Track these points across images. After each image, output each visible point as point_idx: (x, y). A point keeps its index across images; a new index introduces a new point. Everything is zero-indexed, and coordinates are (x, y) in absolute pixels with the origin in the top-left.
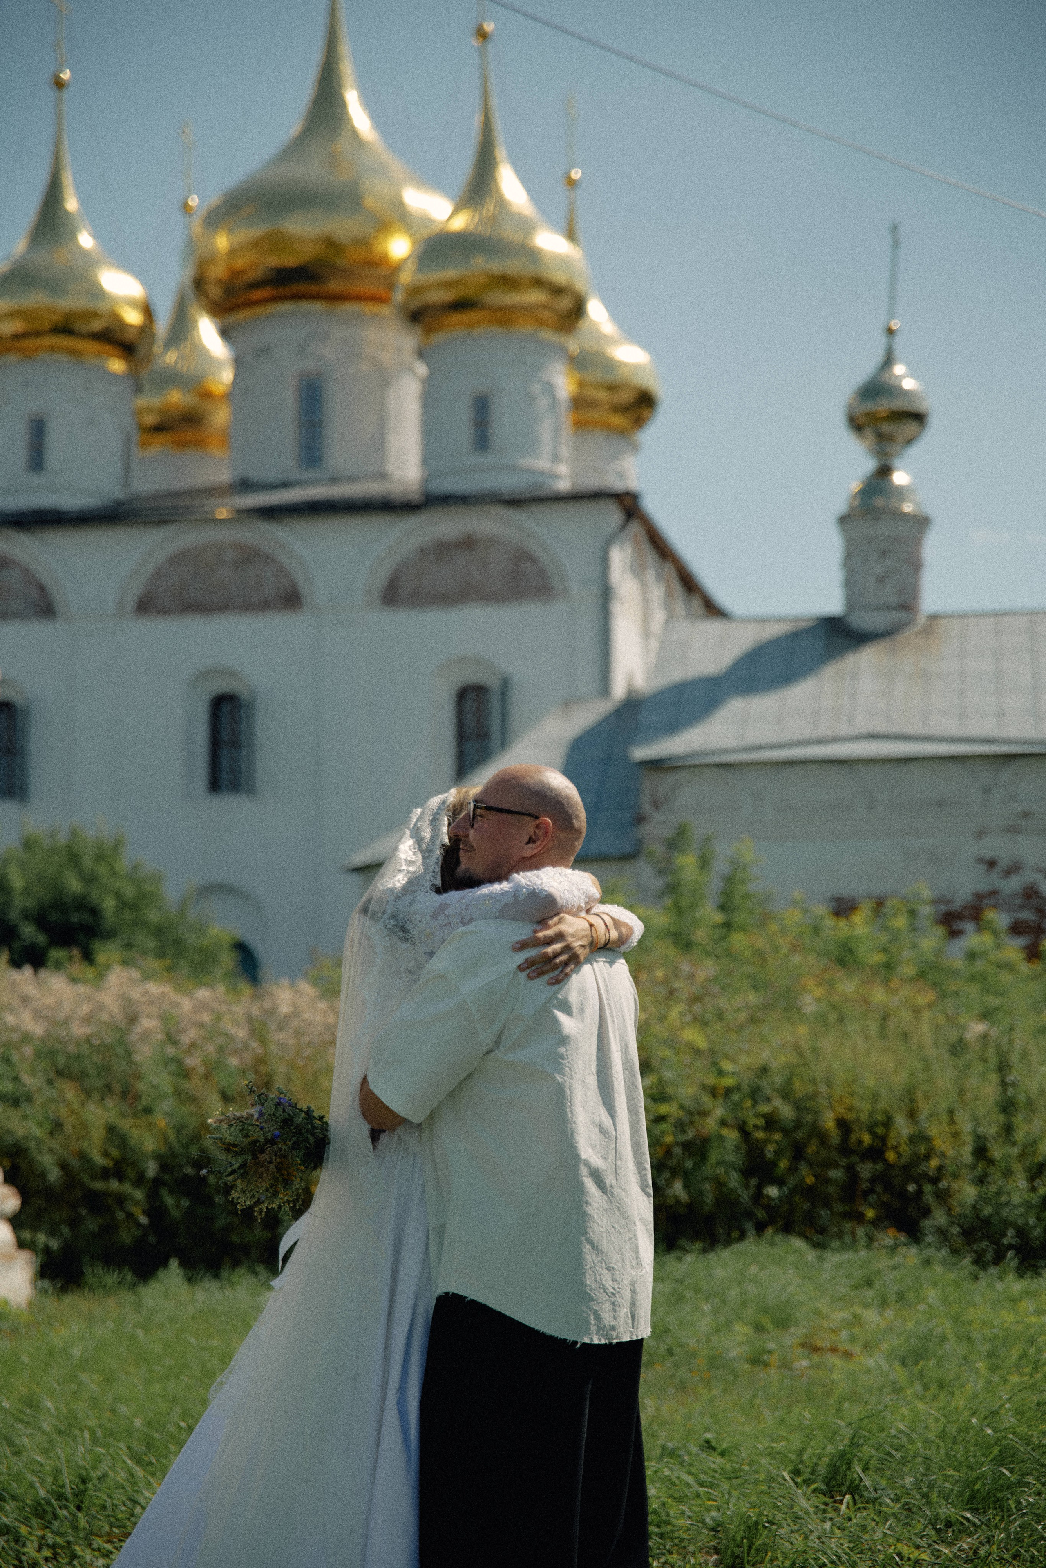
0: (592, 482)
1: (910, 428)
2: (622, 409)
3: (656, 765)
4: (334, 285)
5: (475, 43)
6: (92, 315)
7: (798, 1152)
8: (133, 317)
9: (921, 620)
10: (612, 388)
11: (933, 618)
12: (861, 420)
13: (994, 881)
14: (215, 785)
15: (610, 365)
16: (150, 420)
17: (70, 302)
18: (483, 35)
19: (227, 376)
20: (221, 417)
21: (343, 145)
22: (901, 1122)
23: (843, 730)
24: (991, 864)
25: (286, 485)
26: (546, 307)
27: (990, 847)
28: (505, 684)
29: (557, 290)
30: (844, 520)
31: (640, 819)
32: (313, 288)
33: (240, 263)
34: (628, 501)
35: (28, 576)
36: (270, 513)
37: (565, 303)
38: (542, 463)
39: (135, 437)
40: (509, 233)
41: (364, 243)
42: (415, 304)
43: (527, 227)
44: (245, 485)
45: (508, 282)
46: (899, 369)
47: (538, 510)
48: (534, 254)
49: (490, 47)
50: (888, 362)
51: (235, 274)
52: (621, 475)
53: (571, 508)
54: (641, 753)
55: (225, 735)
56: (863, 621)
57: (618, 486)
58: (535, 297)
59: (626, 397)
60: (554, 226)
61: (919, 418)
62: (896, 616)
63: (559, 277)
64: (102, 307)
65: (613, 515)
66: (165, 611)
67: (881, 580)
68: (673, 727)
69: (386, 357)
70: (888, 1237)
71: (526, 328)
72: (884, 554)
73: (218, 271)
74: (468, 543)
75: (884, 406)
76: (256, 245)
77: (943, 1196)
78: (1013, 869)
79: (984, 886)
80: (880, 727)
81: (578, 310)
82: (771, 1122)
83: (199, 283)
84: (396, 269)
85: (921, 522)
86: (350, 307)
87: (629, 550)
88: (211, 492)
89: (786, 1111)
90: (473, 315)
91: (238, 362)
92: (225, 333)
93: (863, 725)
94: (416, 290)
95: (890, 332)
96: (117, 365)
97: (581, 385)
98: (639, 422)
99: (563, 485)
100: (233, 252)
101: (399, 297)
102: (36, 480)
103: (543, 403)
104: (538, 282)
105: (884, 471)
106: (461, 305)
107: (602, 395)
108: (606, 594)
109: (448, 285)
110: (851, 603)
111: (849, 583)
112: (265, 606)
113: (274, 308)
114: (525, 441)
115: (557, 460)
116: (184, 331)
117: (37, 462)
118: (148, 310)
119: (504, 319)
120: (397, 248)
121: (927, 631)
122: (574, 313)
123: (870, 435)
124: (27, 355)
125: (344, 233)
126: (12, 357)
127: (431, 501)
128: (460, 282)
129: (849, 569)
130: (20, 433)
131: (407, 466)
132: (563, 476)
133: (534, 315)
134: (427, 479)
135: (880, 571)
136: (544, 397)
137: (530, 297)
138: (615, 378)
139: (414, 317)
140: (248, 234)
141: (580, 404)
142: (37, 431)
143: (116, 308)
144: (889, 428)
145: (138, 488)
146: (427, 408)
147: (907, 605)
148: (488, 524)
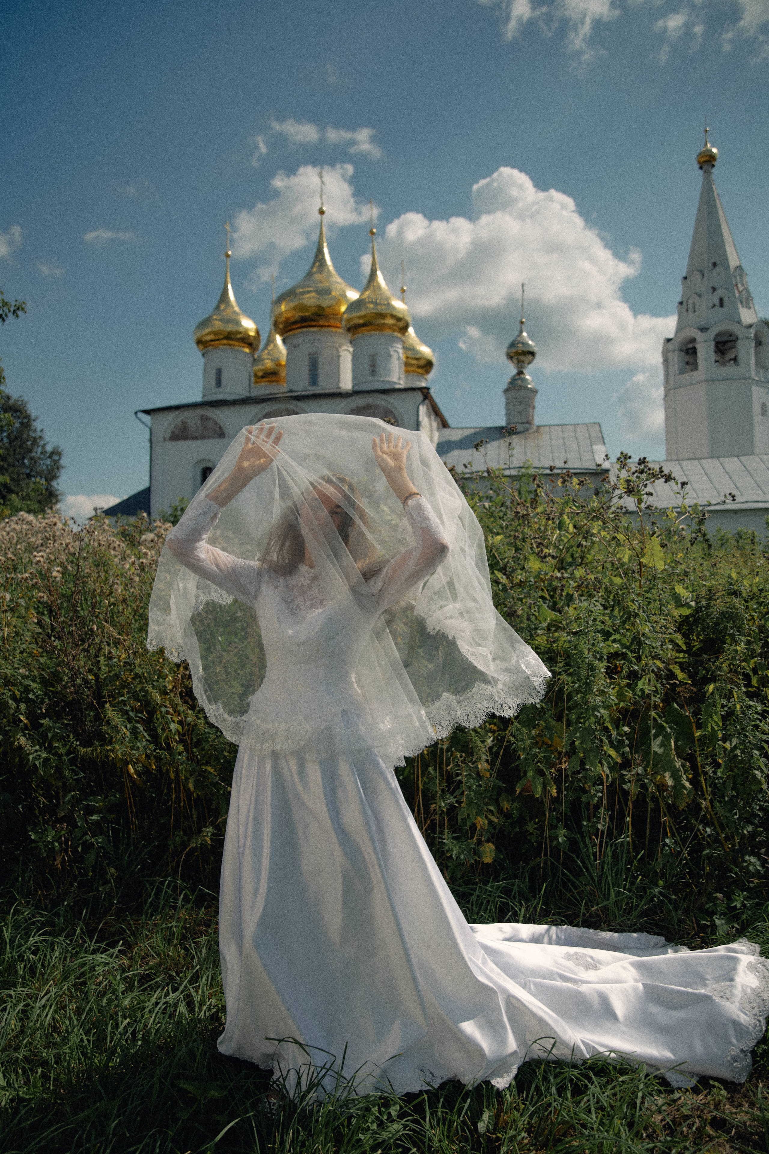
0: (412, 386)
1: (530, 357)
2: (422, 366)
4: (321, 322)
5: (370, 235)
6: (239, 333)
8: (252, 334)
9: (534, 428)
10: (417, 359)
11: (539, 427)
12: (512, 355)
15: (417, 352)
16: (260, 374)
17: (230, 327)
19: (285, 358)
20: (283, 373)
21: (324, 274)
25: (304, 390)
26: (395, 325)
29: (399, 319)
30: (506, 391)
32: (314, 323)
33: (289, 315)
34: (425, 390)
35: (215, 423)
36: (298, 398)
37: (402, 324)
38: (395, 379)
39: (253, 379)
40: (382, 299)
41: (332, 307)
42: (348, 326)
43: (389, 298)
44: (291, 392)
45: (383, 316)
46: (525, 334)
47: (393, 393)
48: (389, 305)
50: (521, 332)
51: (287, 319)
52: (422, 383)
53: (404, 395)
56: (513, 427)
57: (421, 386)
59: (422, 362)
60: (398, 298)
61: (533, 354)
62: (526, 426)
63: (401, 316)
64: (241, 330)
65: (420, 397)
67: (520, 413)
69: (339, 345)
71: (388, 332)
72: (521, 403)
73: (282, 319)
74: (368, 407)
75: (519, 349)
76: (295, 308)
80: (522, 464)
81: (406, 327)
84: (342, 315)
85: (535, 392)
86: (325, 329)
87: (425, 407)
90: (369, 328)
91: (289, 352)
92: (284, 341)
93: (516, 464)
94: (349, 320)
95: (522, 323)
96: (247, 350)
97: (407, 358)
98: (428, 370)
99: (402, 387)
100: (287, 311)
101: (344, 323)
102: (220, 390)
104: (393, 316)
105: (520, 373)
106: (364, 325)
107: (413, 362)
108: (418, 424)
109: (359, 317)
110: (509, 421)
111: (508, 415)
113: (300, 330)
114: (388, 371)
115: (399, 378)
116: (271, 340)
117: (219, 384)
118: (258, 332)
119: (381, 328)
120: (343, 308)
121: (537, 431)
122: (404, 329)
123: (515, 360)
124: (216, 347)
125: (325, 303)
126: (210, 348)
127: (355, 393)
128: (364, 316)
129: (508, 409)
130: (213, 374)
131: (347, 383)
132: (402, 384)
133: (391, 327)
134: (353, 386)
135: (520, 408)
136: (395, 356)
137: (390, 321)
138: (418, 356)
139: (349, 329)
140: (292, 305)
141: (407, 364)
142: (219, 373)
143: (246, 331)
144: (522, 358)
145: (254, 394)
146: (354, 360)
147: (529, 422)
148: (375, 400)
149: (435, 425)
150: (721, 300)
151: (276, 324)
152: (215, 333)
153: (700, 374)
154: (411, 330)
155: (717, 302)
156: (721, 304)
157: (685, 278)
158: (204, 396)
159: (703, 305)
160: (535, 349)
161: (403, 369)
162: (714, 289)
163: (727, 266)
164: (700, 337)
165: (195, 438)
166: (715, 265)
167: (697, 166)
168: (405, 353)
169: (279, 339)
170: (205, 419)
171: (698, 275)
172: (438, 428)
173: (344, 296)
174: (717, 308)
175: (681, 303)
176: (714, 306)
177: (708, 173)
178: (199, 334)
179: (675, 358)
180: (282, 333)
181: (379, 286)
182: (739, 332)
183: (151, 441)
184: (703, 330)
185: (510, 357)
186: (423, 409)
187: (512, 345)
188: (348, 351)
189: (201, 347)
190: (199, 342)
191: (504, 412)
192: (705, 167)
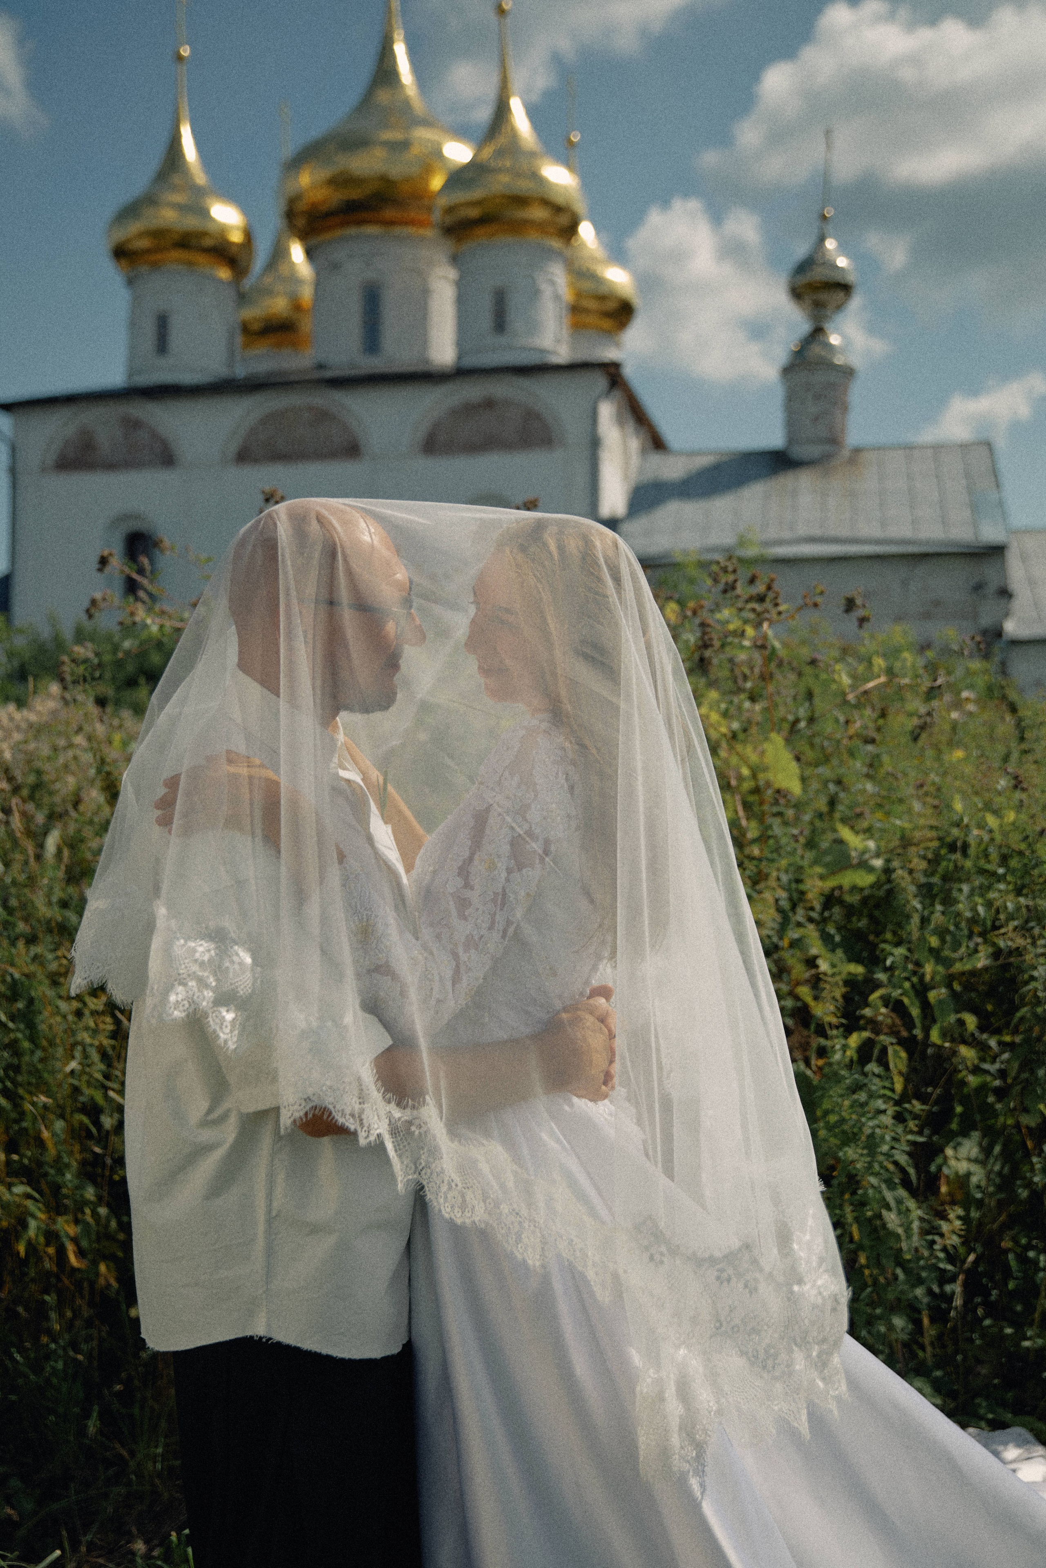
0: (585, 354)
1: (840, 296)
2: (607, 315)
4: (389, 212)
5: (497, 21)
6: (205, 234)
8: (236, 237)
9: (846, 453)
10: (602, 298)
11: (857, 451)
12: (801, 289)
15: (601, 281)
16: (256, 327)
17: (191, 223)
18: (502, 11)
20: (307, 325)
23: (787, 535)
26: (550, 222)
29: (558, 209)
30: (786, 370)
32: (371, 215)
33: (319, 196)
34: (612, 370)
35: (155, 436)
36: (337, 384)
37: (564, 219)
38: (548, 344)
39: (239, 339)
41: (411, 179)
42: (449, 220)
43: (533, 159)
44: (321, 368)
45: (520, 201)
46: (830, 244)
47: (538, 377)
48: (536, 177)
49: (508, 20)
50: (822, 239)
51: (314, 205)
56: (800, 452)
57: (605, 359)
58: (541, 213)
59: (611, 305)
60: (558, 161)
61: (845, 288)
62: (827, 448)
63: (560, 200)
64: (211, 227)
65: (601, 382)
66: (256, 461)
67: (816, 419)
71: (533, 237)
72: (818, 397)
73: (302, 205)
74: (489, 404)
75: (818, 274)
76: (331, 182)
80: (817, 532)
81: (572, 228)
84: (434, 197)
85: (849, 372)
87: (614, 405)
90: (494, 227)
91: (317, 278)
92: (310, 253)
93: (802, 531)
94: (450, 210)
95: (824, 218)
96: (224, 274)
97: (578, 295)
98: (621, 325)
99: (562, 360)
100: (314, 188)
101: (437, 216)
102: (164, 361)
103: (546, 295)
104: (546, 202)
105: (818, 332)
106: (485, 220)
107: (592, 305)
108: (595, 443)
109: (473, 206)
110: (792, 439)
111: (790, 423)
112: (330, 455)
113: (343, 231)
114: (533, 327)
115: (558, 341)
116: (279, 254)
117: (162, 345)
118: (248, 234)
119: (518, 227)
120: (437, 182)
121: (852, 460)
122: (570, 231)
123: (808, 301)
124: (155, 266)
125: (396, 171)
126: (144, 269)
127: (462, 372)
128: (481, 203)
129: (790, 413)
130: (149, 328)
131: (444, 351)
132: (562, 354)
133: (541, 227)
134: (460, 357)
135: (814, 412)
136: (547, 292)
137: (538, 213)
138: (603, 290)
139: (449, 230)
140: (325, 173)
141: (575, 309)
142: (163, 323)
143: (223, 230)
144: (823, 296)
145: (240, 372)
146: (461, 301)
147: (834, 440)
148: (500, 389)
149: (634, 444)
151: (290, 215)
152: (158, 234)
154: (586, 231)
158: (130, 376)
160: (851, 278)
161: (566, 321)
165: (110, 466)
168: (571, 284)
169: (297, 252)
170: (133, 425)
172: (644, 451)
173: (438, 153)
178: (121, 234)
180: (304, 236)
181: (514, 135)
183: (13, 471)
185: (797, 293)
186: (607, 411)
187: (804, 266)
188: (446, 278)
189: (123, 262)
190: (121, 253)
191: (781, 416)
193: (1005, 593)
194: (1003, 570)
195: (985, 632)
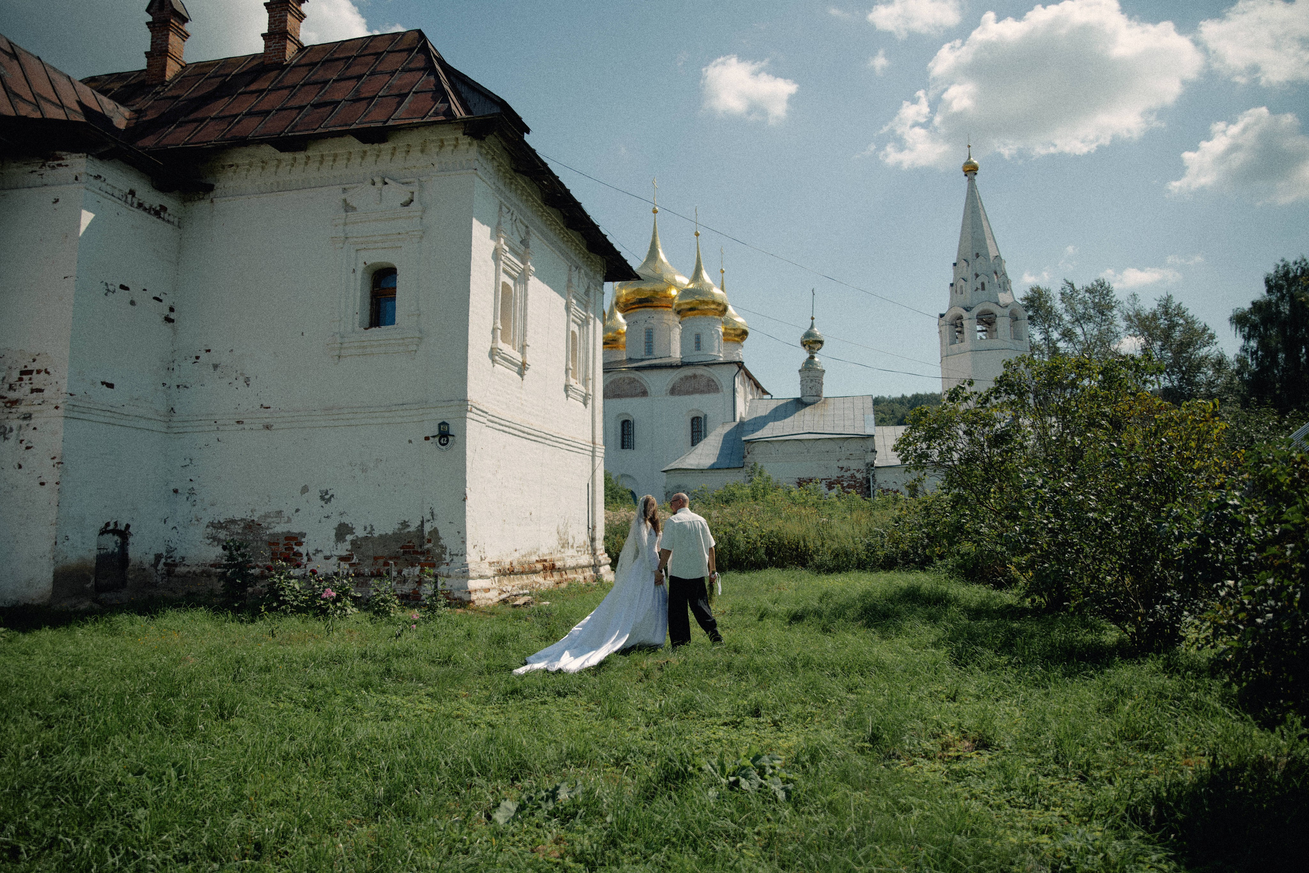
0: (729, 359)
1: (819, 345)
2: (738, 336)
3: (748, 441)
4: (655, 303)
5: (695, 236)
7: (779, 550)
9: (823, 400)
10: (735, 329)
11: (826, 398)
12: (805, 343)
13: (843, 473)
14: (623, 447)
15: (735, 323)
18: (697, 235)
19: (625, 328)
20: (623, 339)
21: (658, 264)
22: (802, 542)
23: (801, 431)
24: (842, 468)
25: (642, 360)
26: (717, 309)
27: (841, 464)
28: (705, 416)
29: (719, 304)
30: (801, 371)
31: (744, 457)
32: (649, 304)
33: (629, 297)
34: (740, 363)
36: (638, 369)
37: (721, 308)
38: (715, 353)
40: (706, 288)
41: (664, 291)
42: (678, 309)
43: (710, 287)
44: (630, 360)
45: (706, 303)
46: (815, 329)
47: (714, 367)
48: (713, 294)
49: (699, 237)
50: (812, 327)
51: (627, 300)
52: (738, 354)
53: (724, 366)
54: (744, 439)
55: (626, 432)
56: (807, 399)
57: (737, 359)
58: (713, 306)
59: (739, 332)
60: (718, 287)
61: (821, 342)
62: (816, 398)
63: (720, 301)
65: (736, 369)
66: (609, 397)
67: (811, 388)
68: (753, 431)
69: (670, 323)
70: (799, 568)
71: (710, 315)
72: (812, 380)
73: (622, 300)
74: (695, 376)
75: (811, 339)
76: (633, 292)
77: (812, 559)
78: (848, 470)
79: (839, 475)
80: (811, 430)
81: (725, 309)
82: (773, 543)
83: (617, 303)
84: (673, 299)
85: (823, 371)
86: (659, 309)
87: (741, 378)
88: (620, 362)
89: (777, 541)
90: (695, 312)
91: (628, 325)
92: (624, 317)
93: (806, 430)
94: (679, 305)
95: (812, 318)
97: (726, 329)
98: (743, 339)
99: (721, 359)
100: (627, 295)
101: (674, 307)
103: (716, 336)
104: (714, 302)
105: (812, 357)
106: (692, 309)
107: (732, 332)
108: (734, 390)
109: (687, 303)
110: (803, 395)
111: (802, 389)
112: (636, 395)
113: (638, 310)
115: (719, 351)
116: (613, 315)
119: (704, 313)
120: (674, 292)
121: (824, 403)
122: (724, 311)
123: (808, 347)
125: (658, 288)
127: (683, 365)
128: (691, 303)
129: (802, 385)
131: (676, 354)
132: (721, 357)
133: (713, 311)
134: (683, 358)
135: (811, 385)
136: (715, 331)
138: (735, 327)
139: (679, 313)
140: (631, 290)
141: (725, 336)
144: (813, 345)
146: (682, 338)
147: (819, 395)
148: (700, 371)
150: (983, 284)
153: (967, 345)
154: (730, 308)
155: (980, 287)
156: (983, 288)
157: (955, 264)
159: (968, 288)
160: (824, 339)
161: (723, 340)
162: (977, 276)
163: (987, 257)
164: (965, 315)
166: (977, 255)
167: (963, 174)
169: (619, 315)
171: (965, 264)
173: (676, 281)
174: (980, 291)
175: (952, 285)
176: (977, 289)
177: (971, 181)
179: (947, 330)
180: (622, 311)
181: (703, 279)
182: (997, 311)
184: (967, 309)
185: (804, 345)
186: (739, 379)
187: (808, 335)
188: (677, 328)
191: (799, 386)
192: (968, 174)
193: (874, 451)
194: (874, 442)
195: (867, 464)
